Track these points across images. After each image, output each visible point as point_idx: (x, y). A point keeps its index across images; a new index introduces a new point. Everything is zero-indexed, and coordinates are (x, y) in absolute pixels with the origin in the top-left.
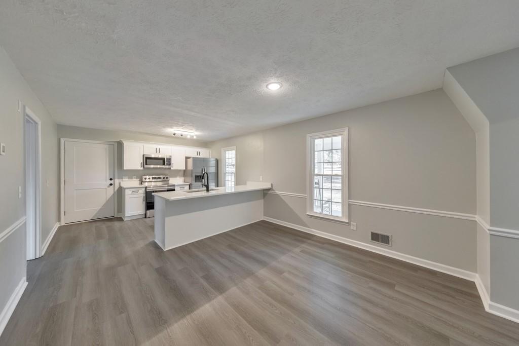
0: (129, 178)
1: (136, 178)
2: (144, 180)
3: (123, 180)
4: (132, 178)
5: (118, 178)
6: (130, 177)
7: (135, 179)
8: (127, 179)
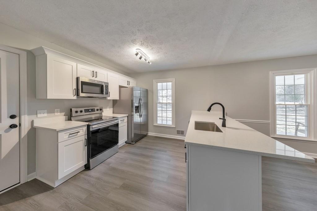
0: (48, 113)
1: (61, 112)
2: (74, 114)
3: (39, 115)
4: (54, 113)
5: (29, 114)
6: (51, 111)
7: (59, 114)
8: (46, 115)
